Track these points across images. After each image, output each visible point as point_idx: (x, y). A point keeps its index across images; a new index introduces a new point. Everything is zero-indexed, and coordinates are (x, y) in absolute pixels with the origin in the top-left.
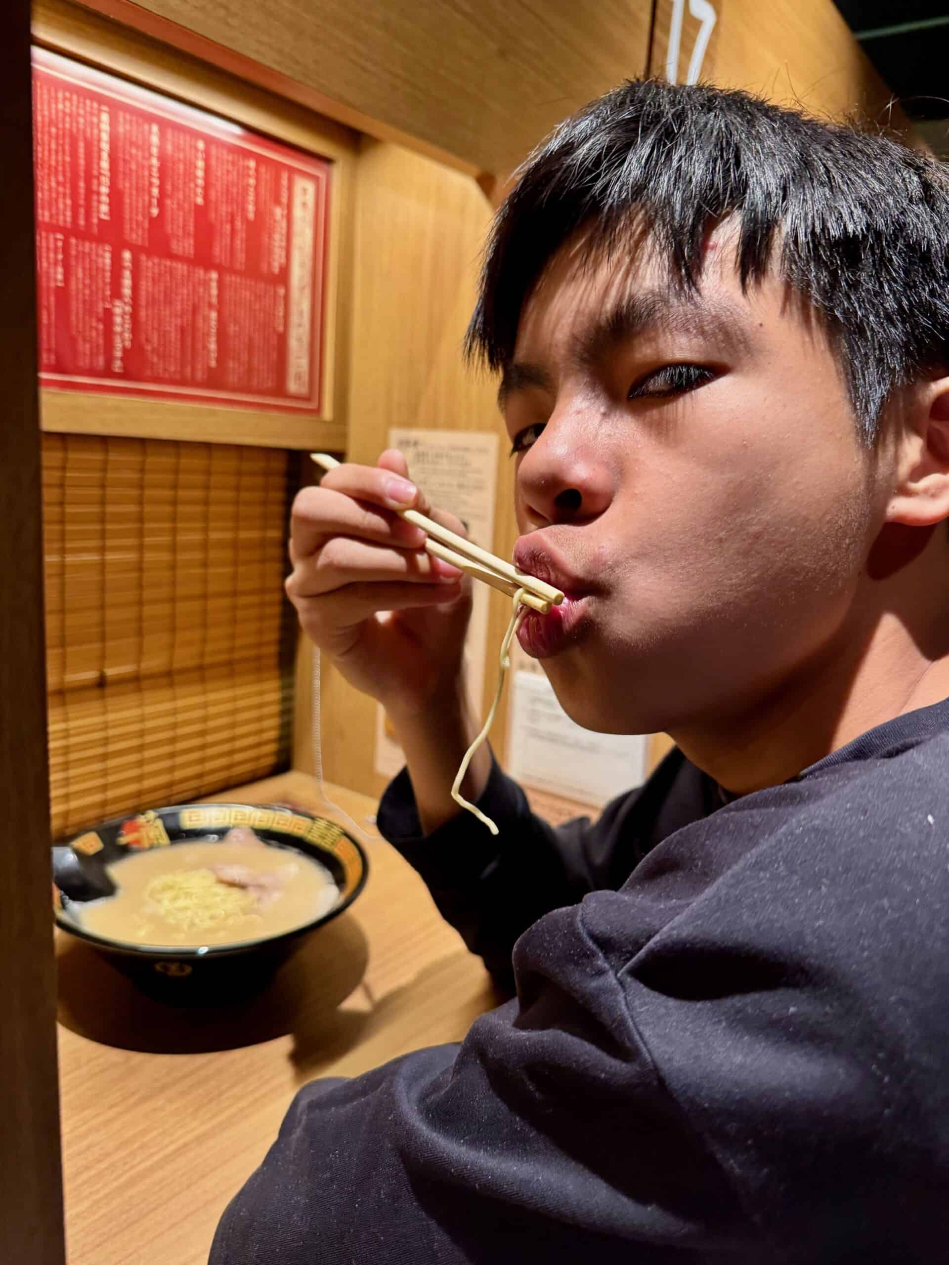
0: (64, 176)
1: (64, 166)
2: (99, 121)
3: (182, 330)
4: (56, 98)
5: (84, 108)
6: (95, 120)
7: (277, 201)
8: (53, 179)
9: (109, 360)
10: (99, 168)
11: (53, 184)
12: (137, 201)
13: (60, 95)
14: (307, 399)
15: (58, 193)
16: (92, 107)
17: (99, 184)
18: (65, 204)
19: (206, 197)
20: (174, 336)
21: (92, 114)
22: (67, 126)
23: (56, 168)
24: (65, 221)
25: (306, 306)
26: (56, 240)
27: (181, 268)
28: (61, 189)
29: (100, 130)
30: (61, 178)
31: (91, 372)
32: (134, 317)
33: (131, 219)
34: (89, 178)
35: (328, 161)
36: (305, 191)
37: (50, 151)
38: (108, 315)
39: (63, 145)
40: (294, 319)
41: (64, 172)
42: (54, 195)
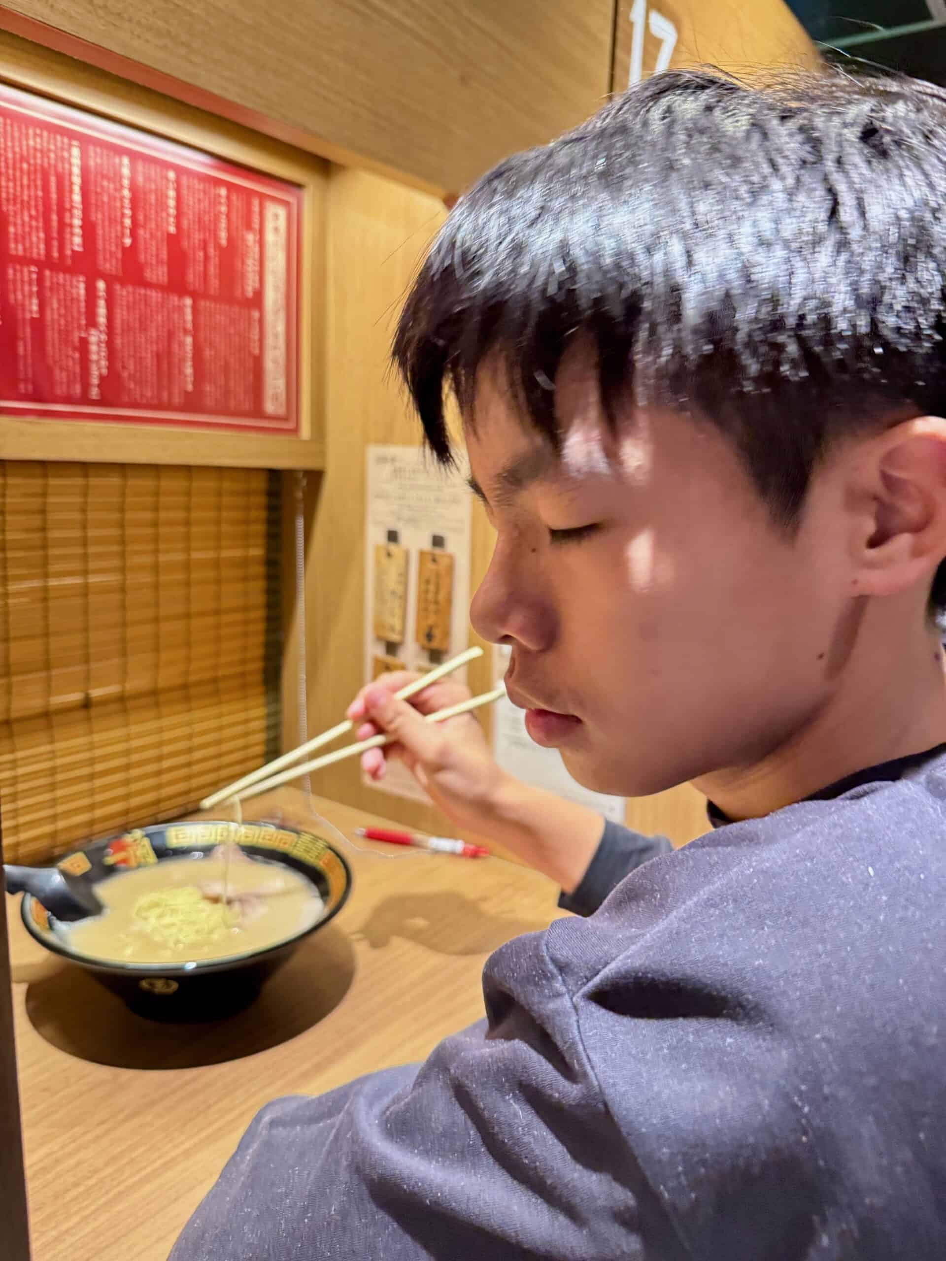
0: (37, 210)
1: (36, 201)
2: (70, 155)
3: (158, 356)
4: (27, 135)
5: (55, 145)
6: (66, 154)
7: (249, 226)
8: (26, 214)
9: (86, 386)
10: (71, 201)
11: (26, 218)
12: (110, 232)
13: (31, 132)
14: (285, 419)
15: (31, 227)
16: (63, 143)
17: (72, 217)
18: (38, 237)
19: (178, 225)
20: (149, 360)
21: (62, 149)
22: (39, 161)
23: (28, 203)
24: (39, 254)
25: (281, 328)
26: (30, 272)
27: (155, 296)
28: (34, 223)
29: (70, 164)
30: (33, 212)
31: (68, 400)
32: (110, 344)
33: (104, 250)
34: (62, 210)
35: (299, 186)
36: (276, 216)
37: (22, 186)
38: (84, 344)
39: (35, 180)
40: (269, 341)
41: (36, 206)
42: (27, 229)
